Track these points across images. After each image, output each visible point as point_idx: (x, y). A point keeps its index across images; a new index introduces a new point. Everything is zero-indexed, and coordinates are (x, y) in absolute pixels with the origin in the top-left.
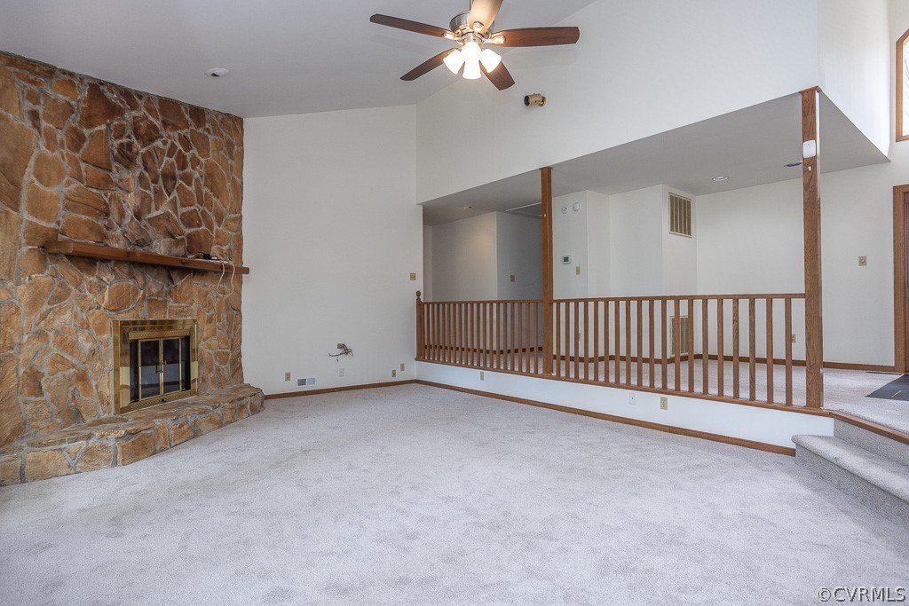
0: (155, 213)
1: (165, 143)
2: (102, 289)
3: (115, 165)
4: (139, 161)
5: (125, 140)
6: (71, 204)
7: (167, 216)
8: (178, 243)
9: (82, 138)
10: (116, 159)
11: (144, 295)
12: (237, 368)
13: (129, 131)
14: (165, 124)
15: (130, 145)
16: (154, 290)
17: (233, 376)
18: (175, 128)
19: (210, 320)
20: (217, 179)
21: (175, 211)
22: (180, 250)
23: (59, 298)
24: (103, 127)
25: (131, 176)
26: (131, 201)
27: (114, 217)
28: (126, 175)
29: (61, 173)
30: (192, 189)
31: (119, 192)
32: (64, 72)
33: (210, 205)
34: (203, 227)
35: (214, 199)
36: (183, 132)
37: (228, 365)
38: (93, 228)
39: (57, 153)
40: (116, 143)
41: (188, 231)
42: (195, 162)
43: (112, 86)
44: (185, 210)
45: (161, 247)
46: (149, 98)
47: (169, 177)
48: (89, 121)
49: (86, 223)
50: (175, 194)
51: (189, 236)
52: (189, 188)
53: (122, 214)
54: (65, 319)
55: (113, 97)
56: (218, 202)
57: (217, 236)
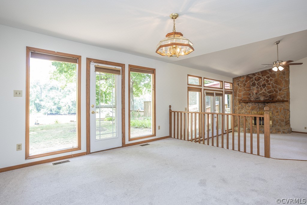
0: (260, 93)
1: (262, 79)
2: (249, 107)
3: (251, 87)
4: (256, 84)
5: (253, 82)
6: (244, 95)
7: (263, 93)
8: (266, 97)
9: (245, 84)
10: (252, 86)
11: (258, 107)
12: (288, 123)
13: (254, 80)
14: (262, 76)
15: (254, 83)
16: (261, 106)
17: (286, 125)
18: (265, 75)
19: (277, 112)
20: (279, 82)
21: (266, 91)
22: (267, 98)
23: (242, 108)
24: (249, 81)
25: (255, 88)
26: (255, 92)
27: (252, 95)
28: (254, 87)
29: (242, 90)
30: (271, 86)
31: (252, 91)
32: (242, 76)
33: (276, 87)
34: (274, 93)
35: (278, 86)
36: (267, 76)
37: (284, 122)
38: (247, 97)
39: (241, 88)
40: (251, 83)
41: (269, 94)
42: (271, 80)
43: (250, 74)
44: (268, 90)
45: (262, 99)
46: (258, 73)
47: (264, 85)
48: (246, 81)
49: (246, 97)
50: (266, 88)
51: (270, 95)
52: (270, 86)
53: (253, 94)
54: (243, 111)
55: (251, 76)
56: (280, 86)
57: (279, 94)
